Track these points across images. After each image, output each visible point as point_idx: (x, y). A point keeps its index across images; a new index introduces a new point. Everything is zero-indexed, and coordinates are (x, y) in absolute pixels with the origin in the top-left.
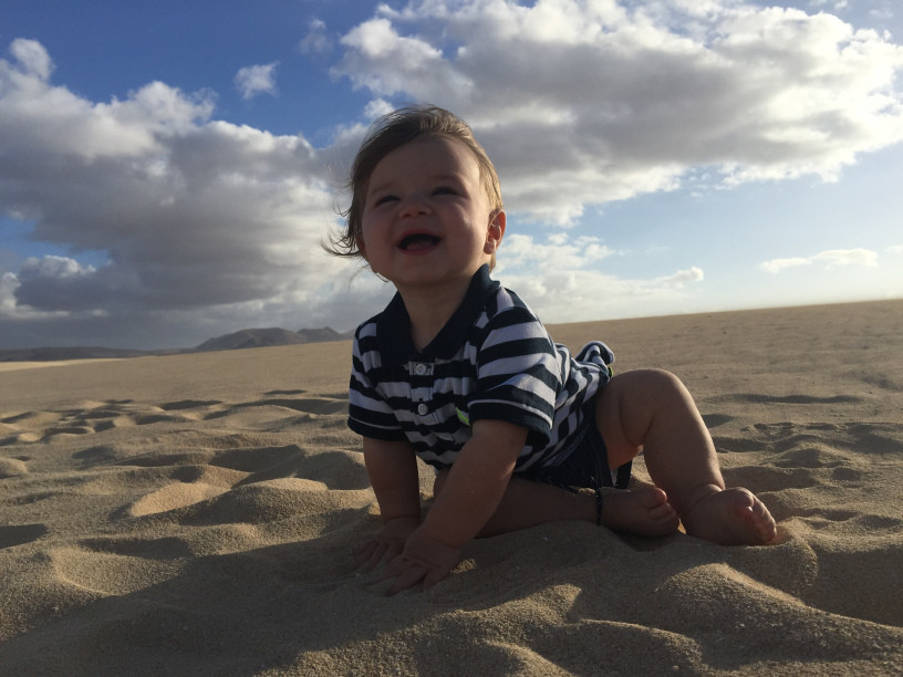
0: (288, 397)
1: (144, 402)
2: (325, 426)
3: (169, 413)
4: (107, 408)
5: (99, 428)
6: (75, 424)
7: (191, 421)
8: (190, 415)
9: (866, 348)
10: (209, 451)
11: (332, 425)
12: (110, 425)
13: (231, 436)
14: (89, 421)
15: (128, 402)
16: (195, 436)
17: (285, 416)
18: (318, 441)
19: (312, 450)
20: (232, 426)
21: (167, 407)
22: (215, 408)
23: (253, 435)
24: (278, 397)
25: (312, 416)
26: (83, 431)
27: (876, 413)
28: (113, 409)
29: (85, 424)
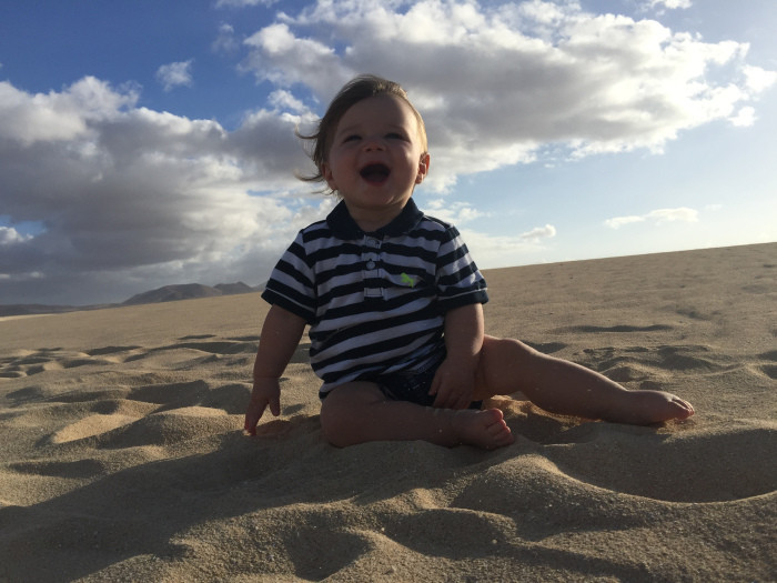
0: (200, 341)
1: (73, 349)
2: (229, 364)
3: (94, 358)
4: (38, 355)
5: (31, 372)
6: (9, 369)
7: (112, 363)
8: (111, 359)
9: (683, 287)
10: (126, 388)
11: (235, 363)
12: (41, 369)
13: (147, 375)
14: (22, 366)
15: (58, 349)
16: (115, 376)
17: (196, 357)
18: (222, 376)
19: (216, 383)
20: (148, 367)
21: (92, 353)
22: (133, 353)
23: (165, 374)
24: (190, 341)
25: (219, 356)
26: (17, 376)
27: (683, 338)
28: (44, 355)
29: (19, 369)
